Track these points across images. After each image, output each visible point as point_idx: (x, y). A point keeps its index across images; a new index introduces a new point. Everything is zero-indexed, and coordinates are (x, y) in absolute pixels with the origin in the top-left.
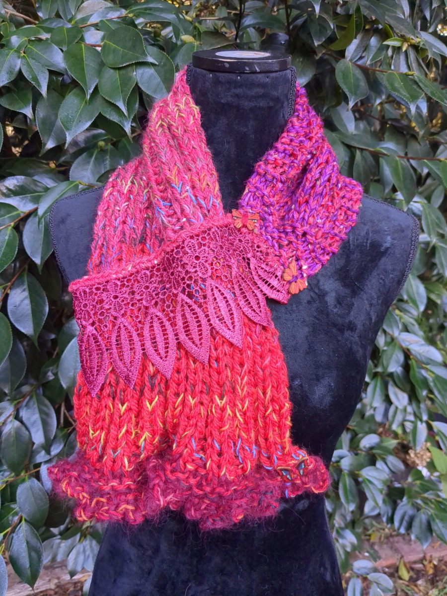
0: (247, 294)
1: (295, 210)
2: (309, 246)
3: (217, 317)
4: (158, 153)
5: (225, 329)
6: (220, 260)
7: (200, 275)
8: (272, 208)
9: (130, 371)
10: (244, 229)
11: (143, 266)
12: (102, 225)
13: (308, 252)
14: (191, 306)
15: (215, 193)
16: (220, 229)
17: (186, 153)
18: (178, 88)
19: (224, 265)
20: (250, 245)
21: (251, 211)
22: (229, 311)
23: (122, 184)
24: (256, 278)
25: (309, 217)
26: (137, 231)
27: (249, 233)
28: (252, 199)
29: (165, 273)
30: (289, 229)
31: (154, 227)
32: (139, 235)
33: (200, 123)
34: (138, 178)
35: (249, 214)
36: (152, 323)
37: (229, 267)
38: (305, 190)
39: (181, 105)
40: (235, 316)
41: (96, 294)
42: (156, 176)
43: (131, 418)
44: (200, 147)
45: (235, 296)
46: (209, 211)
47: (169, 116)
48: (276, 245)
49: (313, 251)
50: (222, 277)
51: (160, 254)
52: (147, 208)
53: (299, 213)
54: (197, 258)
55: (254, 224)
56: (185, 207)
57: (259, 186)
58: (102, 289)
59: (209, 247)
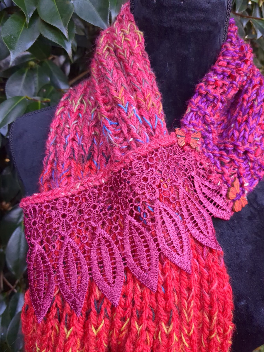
0: (194, 215)
1: (235, 128)
2: (250, 164)
3: (166, 241)
4: (105, 74)
5: (174, 254)
6: (167, 180)
7: (148, 197)
8: (212, 126)
9: (77, 297)
10: (187, 147)
11: (91, 184)
12: (53, 141)
13: (248, 169)
14: (139, 229)
15: (160, 112)
16: (166, 148)
17: (132, 74)
18: (123, 15)
19: (171, 186)
20: (193, 163)
21: (193, 130)
22: (178, 234)
23: (72, 103)
24: (201, 196)
25: (249, 135)
26: (85, 148)
27: (192, 151)
28: (194, 118)
29: (112, 193)
30: (230, 148)
31: (101, 144)
32: (87, 152)
33: (144, 47)
34: (87, 98)
35: (191, 132)
36: (99, 245)
37: (176, 187)
38: (243, 109)
39: (126, 31)
40: (184, 240)
41: (45, 212)
42: (103, 97)
43: (76, 342)
44: (145, 69)
45: (183, 218)
46: (154, 130)
47: (116, 41)
48: (218, 163)
49: (253, 168)
50: (170, 199)
51: (108, 173)
52: (95, 126)
53: (240, 132)
54: (145, 179)
55: (196, 142)
56: (132, 126)
57: (201, 105)
58: (50, 208)
59: (156, 168)
